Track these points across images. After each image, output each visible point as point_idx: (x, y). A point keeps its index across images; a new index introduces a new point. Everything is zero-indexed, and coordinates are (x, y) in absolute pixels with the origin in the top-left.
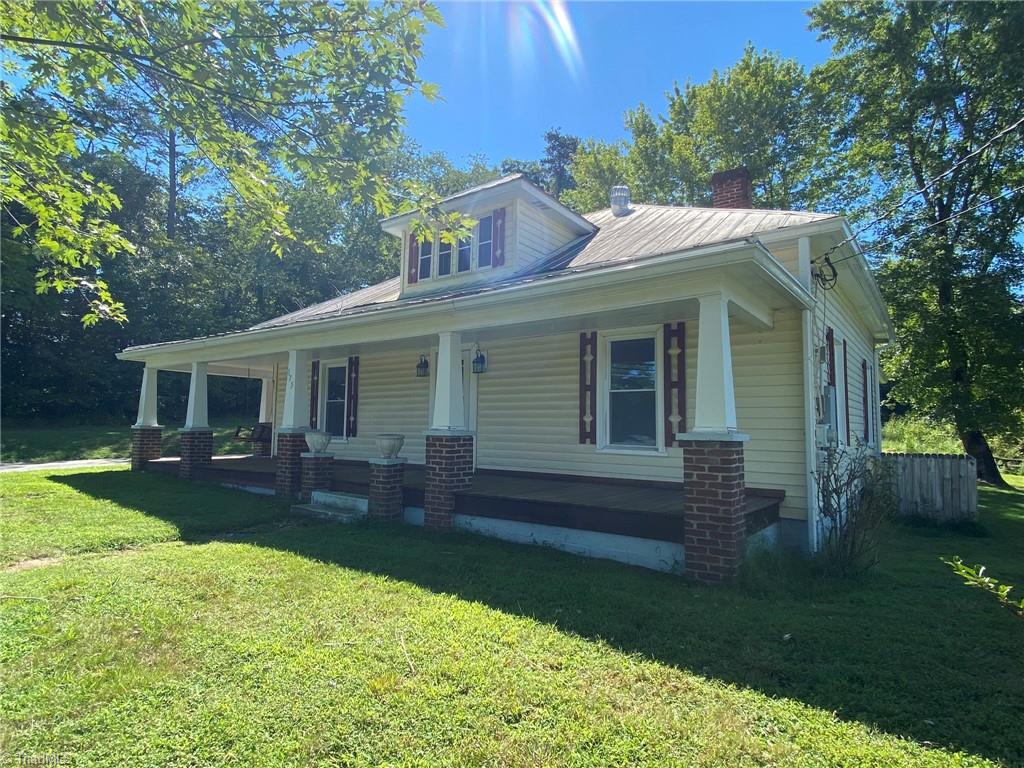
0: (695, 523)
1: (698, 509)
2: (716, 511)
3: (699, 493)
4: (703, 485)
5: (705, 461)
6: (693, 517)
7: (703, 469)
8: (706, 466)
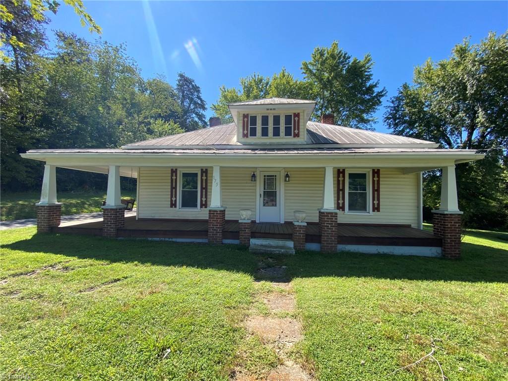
0: (449, 240)
1: (450, 236)
2: (456, 236)
3: (450, 230)
4: (452, 228)
5: (452, 220)
6: (448, 238)
7: (452, 223)
8: (453, 222)
